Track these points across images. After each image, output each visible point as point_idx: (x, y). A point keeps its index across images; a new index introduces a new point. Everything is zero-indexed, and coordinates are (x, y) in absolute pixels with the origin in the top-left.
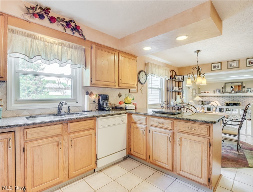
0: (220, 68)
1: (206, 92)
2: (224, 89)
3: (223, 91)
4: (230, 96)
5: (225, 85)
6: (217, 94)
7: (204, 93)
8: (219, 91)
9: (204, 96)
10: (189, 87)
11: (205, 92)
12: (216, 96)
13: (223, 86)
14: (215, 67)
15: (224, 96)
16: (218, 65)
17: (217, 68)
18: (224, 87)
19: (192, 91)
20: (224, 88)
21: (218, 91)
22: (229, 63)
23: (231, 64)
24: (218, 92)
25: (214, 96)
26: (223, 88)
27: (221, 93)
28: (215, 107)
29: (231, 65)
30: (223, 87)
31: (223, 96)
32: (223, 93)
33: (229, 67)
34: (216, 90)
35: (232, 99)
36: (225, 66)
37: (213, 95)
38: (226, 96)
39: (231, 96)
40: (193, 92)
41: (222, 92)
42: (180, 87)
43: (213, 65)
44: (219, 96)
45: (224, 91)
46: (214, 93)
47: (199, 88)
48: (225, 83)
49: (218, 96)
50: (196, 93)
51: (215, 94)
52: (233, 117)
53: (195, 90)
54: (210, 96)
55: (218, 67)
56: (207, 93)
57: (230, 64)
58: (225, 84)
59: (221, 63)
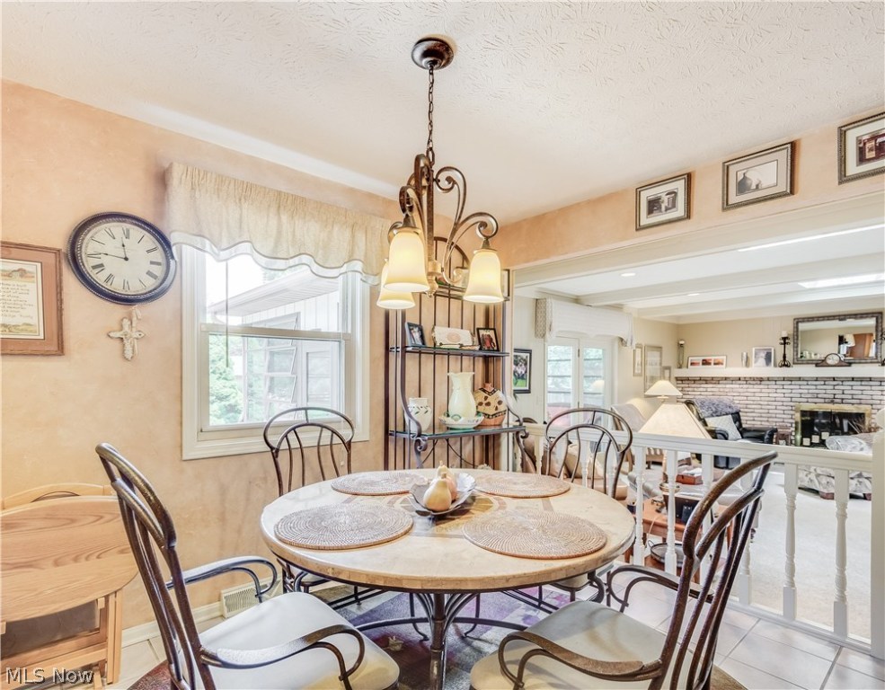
0: (680, 211)
1: (712, 359)
2: (790, 349)
3: (784, 357)
4: (817, 379)
5: (796, 328)
6: (759, 369)
7: (701, 366)
8: (768, 358)
9: (700, 379)
10: (622, 340)
11: (705, 363)
12: (754, 379)
13: (785, 335)
14: (654, 205)
15: (791, 379)
16: (674, 193)
17: (667, 209)
18: (791, 337)
19: (638, 359)
20: (791, 341)
21: (763, 355)
22: (733, 170)
23: (745, 178)
24: (762, 361)
25: (747, 380)
26: (785, 343)
27: (775, 366)
28: (618, 447)
29: (743, 186)
30: (784, 339)
31: (784, 379)
32: (785, 364)
33: (734, 198)
34: (756, 354)
35: (829, 390)
36: (708, 191)
37: (742, 375)
38: (800, 379)
39: (825, 380)
40: (644, 363)
41: (780, 358)
42: (491, 333)
43: (646, 195)
44: (768, 379)
45: (789, 358)
46: (747, 364)
47: (682, 342)
48: (798, 321)
49: (761, 380)
50: (664, 364)
51: (750, 369)
52: (820, 483)
53: (658, 353)
54: (726, 379)
55: (673, 205)
56: (712, 365)
57: (740, 177)
58: (797, 323)
59: (689, 178)
